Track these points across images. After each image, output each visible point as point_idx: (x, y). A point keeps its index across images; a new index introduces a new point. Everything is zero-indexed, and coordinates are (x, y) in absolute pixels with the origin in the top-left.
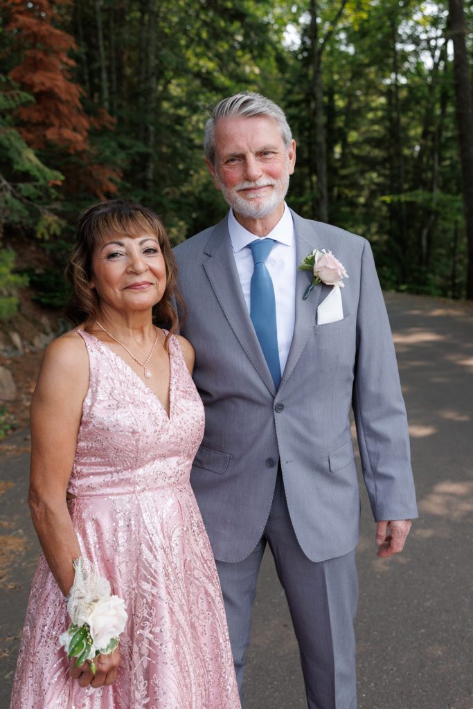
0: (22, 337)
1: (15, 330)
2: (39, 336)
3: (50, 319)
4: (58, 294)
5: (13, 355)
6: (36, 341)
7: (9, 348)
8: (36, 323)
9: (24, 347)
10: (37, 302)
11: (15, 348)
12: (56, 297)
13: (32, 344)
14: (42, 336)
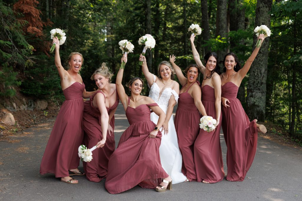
0: (16, 105)
1: (14, 102)
2: (22, 105)
3: (26, 99)
4: (30, 90)
5: (13, 110)
6: (21, 107)
7: (12, 108)
8: (21, 100)
9: (17, 108)
10: (21, 92)
11: (14, 108)
12: (28, 91)
13: (20, 108)
14: (23, 105)
